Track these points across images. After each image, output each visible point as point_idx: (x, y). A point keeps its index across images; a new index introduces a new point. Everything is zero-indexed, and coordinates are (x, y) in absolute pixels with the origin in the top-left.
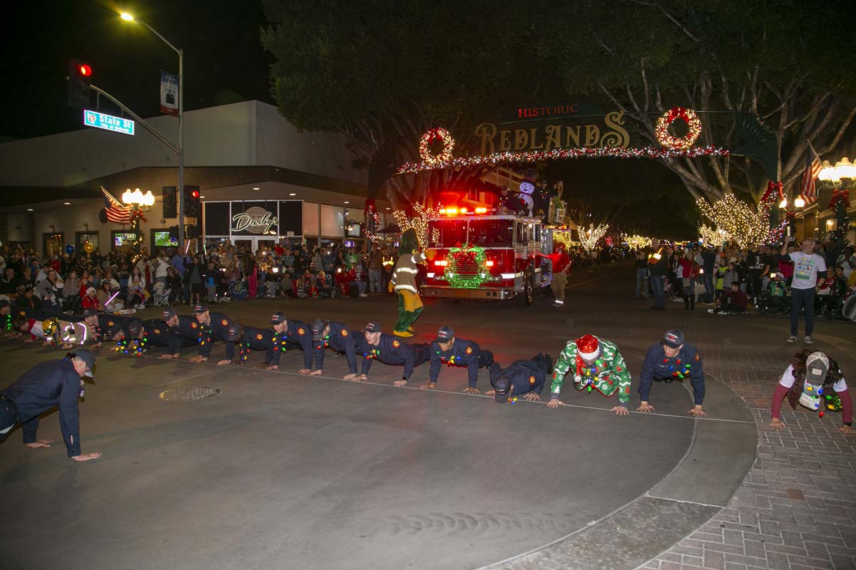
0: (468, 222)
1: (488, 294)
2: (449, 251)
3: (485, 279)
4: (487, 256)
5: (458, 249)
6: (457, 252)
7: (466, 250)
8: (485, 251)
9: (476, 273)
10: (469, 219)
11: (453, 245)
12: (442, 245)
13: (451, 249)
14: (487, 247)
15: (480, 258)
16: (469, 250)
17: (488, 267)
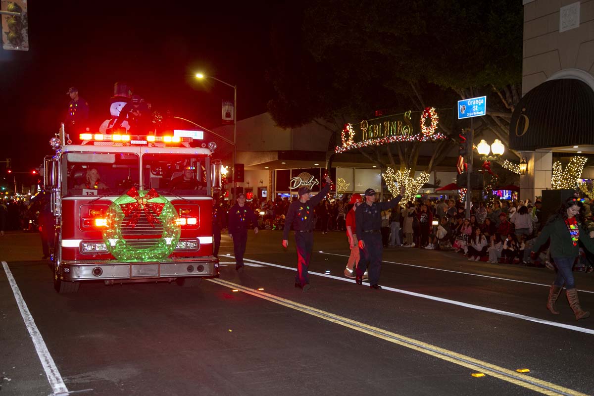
0: (141, 156)
1: (190, 269)
2: (109, 202)
3: (172, 245)
4: (177, 208)
5: (128, 199)
6: (128, 205)
7: (144, 199)
8: (173, 202)
9: (160, 236)
10: (140, 152)
11: (120, 193)
12: (96, 192)
13: (113, 199)
14: (176, 195)
15: (167, 213)
16: (148, 201)
17: (178, 226)
